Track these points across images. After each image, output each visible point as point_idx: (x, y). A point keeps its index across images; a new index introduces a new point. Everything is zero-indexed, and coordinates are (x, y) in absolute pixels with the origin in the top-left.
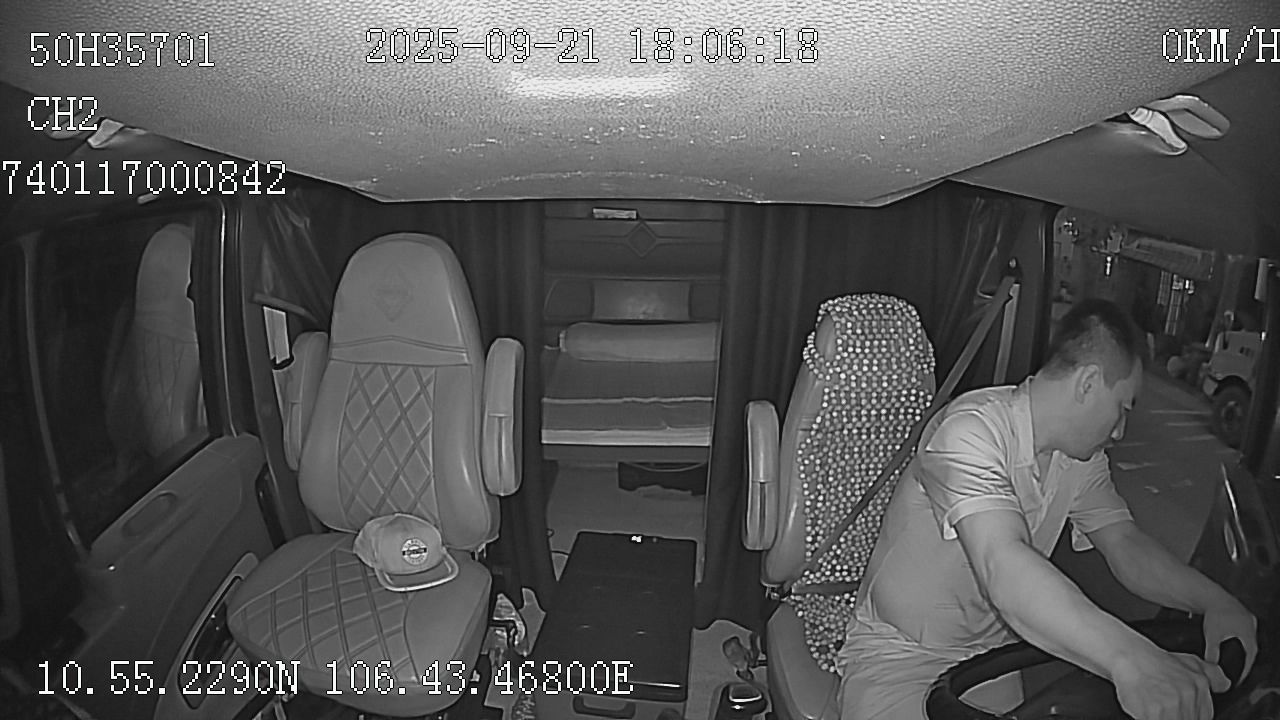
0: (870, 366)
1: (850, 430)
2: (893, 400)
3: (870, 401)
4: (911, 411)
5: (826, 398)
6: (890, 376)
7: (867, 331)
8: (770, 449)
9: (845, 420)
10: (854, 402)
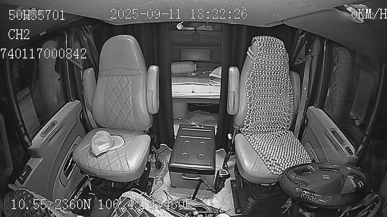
0: (269, 57)
1: (262, 77)
2: (276, 69)
3: (268, 69)
4: (281, 73)
5: (254, 66)
6: (275, 61)
7: (267, 46)
8: (237, 81)
9: (260, 74)
10: (263, 68)
